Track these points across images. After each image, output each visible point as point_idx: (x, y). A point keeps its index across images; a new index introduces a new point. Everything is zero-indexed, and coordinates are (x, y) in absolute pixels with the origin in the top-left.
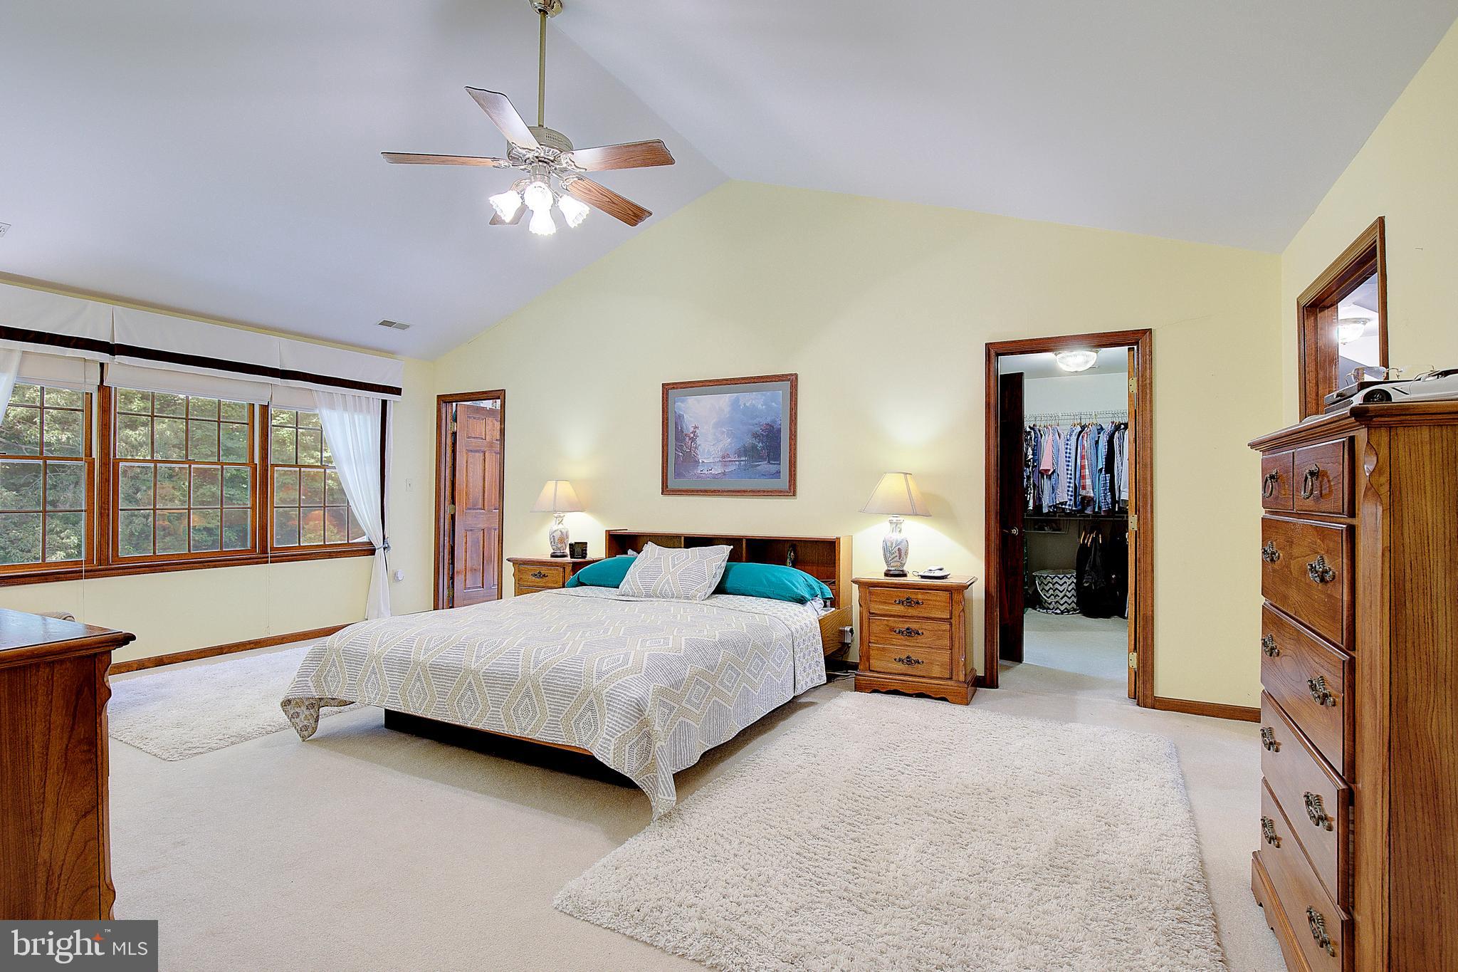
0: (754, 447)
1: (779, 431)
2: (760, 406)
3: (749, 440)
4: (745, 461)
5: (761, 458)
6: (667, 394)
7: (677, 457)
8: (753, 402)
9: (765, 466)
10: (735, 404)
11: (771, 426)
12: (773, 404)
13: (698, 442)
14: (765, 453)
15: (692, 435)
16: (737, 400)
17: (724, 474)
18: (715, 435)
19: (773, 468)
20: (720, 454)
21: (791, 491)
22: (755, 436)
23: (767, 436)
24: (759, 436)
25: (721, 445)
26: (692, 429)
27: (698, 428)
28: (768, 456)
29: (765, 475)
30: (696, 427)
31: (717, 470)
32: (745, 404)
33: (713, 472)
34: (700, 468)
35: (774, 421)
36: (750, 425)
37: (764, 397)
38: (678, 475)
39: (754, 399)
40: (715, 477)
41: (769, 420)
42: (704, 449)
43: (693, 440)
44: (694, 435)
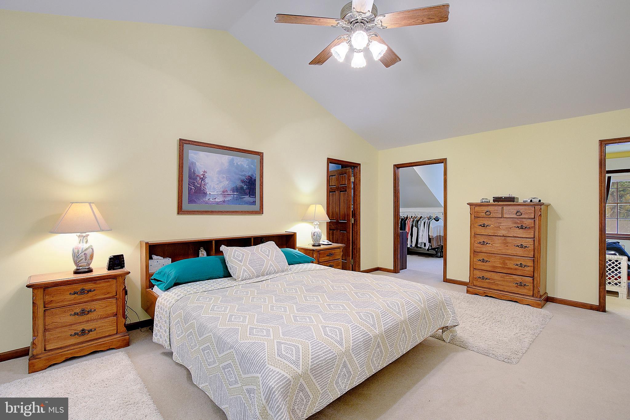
0: (242, 188)
1: (255, 180)
2: (245, 166)
3: (239, 184)
4: (237, 195)
5: (246, 194)
6: (183, 146)
7: (190, 190)
8: (242, 163)
9: (247, 198)
10: (231, 162)
11: (251, 177)
12: (252, 166)
13: (206, 181)
14: (247, 191)
15: (202, 177)
16: (233, 160)
17: (224, 201)
18: (218, 178)
19: (251, 200)
20: (222, 190)
21: (260, 211)
22: (243, 181)
23: (249, 182)
24: (244, 182)
25: (222, 185)
26: (202, 173)
27: (206, 172)
28: (249, 193)
29: (248, 203)
30: (205, 172)
31: (220, 199)
32: (237, 163)
33: (217, 200)
34: (208, 197)
35: (253, 175)
36: (240, 175)
37: (247, 161)
38: (191, 201)
39: (242, 161)
40: (218, 203)
41: (250, 174)
42: (211, 186)
43: (202, 179)
44: (204, 177)
